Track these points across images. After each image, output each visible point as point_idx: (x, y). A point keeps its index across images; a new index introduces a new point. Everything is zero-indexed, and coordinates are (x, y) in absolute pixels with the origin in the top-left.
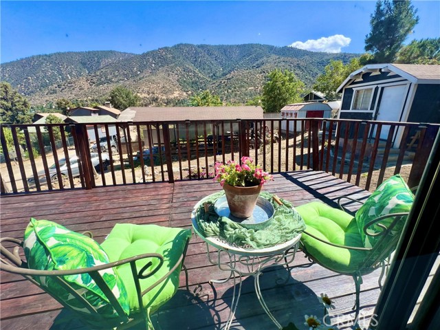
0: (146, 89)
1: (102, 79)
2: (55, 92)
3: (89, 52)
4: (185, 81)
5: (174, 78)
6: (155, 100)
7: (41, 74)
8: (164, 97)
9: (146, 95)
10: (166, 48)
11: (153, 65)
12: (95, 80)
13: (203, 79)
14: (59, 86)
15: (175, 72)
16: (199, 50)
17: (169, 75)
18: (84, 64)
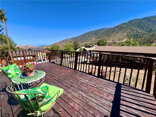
0: (112, 39)
1: (99, 37)
2: (87, 41)
3: (97, 30)
4: (130, 35)
5: (125, 34)
6: (115, 43)
7: (85, 37)
8: (119, 42)
9: (112, 41)
10: (124, 23)
11: (117, 31)
12: (97, 38)
13: (142, 33)
14: (88, 40)
15: (127, 32)
16: (142, 20)
17: (123, 33)
18: (95, 33)
